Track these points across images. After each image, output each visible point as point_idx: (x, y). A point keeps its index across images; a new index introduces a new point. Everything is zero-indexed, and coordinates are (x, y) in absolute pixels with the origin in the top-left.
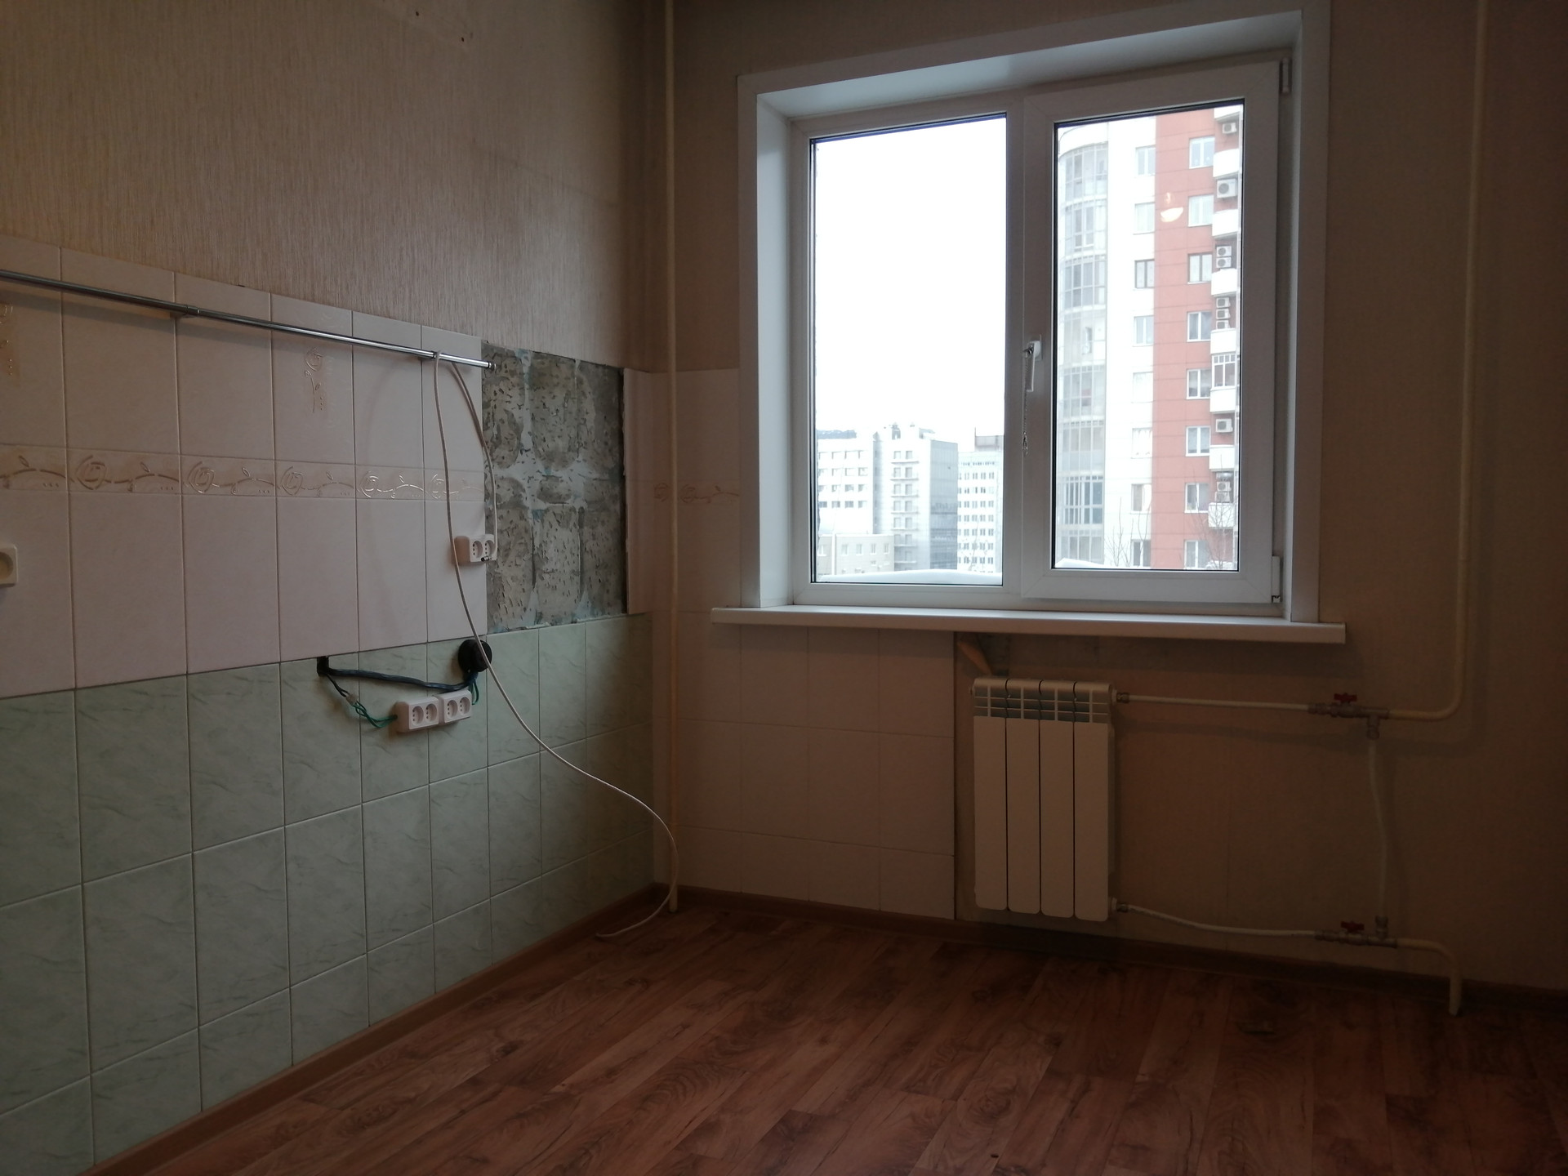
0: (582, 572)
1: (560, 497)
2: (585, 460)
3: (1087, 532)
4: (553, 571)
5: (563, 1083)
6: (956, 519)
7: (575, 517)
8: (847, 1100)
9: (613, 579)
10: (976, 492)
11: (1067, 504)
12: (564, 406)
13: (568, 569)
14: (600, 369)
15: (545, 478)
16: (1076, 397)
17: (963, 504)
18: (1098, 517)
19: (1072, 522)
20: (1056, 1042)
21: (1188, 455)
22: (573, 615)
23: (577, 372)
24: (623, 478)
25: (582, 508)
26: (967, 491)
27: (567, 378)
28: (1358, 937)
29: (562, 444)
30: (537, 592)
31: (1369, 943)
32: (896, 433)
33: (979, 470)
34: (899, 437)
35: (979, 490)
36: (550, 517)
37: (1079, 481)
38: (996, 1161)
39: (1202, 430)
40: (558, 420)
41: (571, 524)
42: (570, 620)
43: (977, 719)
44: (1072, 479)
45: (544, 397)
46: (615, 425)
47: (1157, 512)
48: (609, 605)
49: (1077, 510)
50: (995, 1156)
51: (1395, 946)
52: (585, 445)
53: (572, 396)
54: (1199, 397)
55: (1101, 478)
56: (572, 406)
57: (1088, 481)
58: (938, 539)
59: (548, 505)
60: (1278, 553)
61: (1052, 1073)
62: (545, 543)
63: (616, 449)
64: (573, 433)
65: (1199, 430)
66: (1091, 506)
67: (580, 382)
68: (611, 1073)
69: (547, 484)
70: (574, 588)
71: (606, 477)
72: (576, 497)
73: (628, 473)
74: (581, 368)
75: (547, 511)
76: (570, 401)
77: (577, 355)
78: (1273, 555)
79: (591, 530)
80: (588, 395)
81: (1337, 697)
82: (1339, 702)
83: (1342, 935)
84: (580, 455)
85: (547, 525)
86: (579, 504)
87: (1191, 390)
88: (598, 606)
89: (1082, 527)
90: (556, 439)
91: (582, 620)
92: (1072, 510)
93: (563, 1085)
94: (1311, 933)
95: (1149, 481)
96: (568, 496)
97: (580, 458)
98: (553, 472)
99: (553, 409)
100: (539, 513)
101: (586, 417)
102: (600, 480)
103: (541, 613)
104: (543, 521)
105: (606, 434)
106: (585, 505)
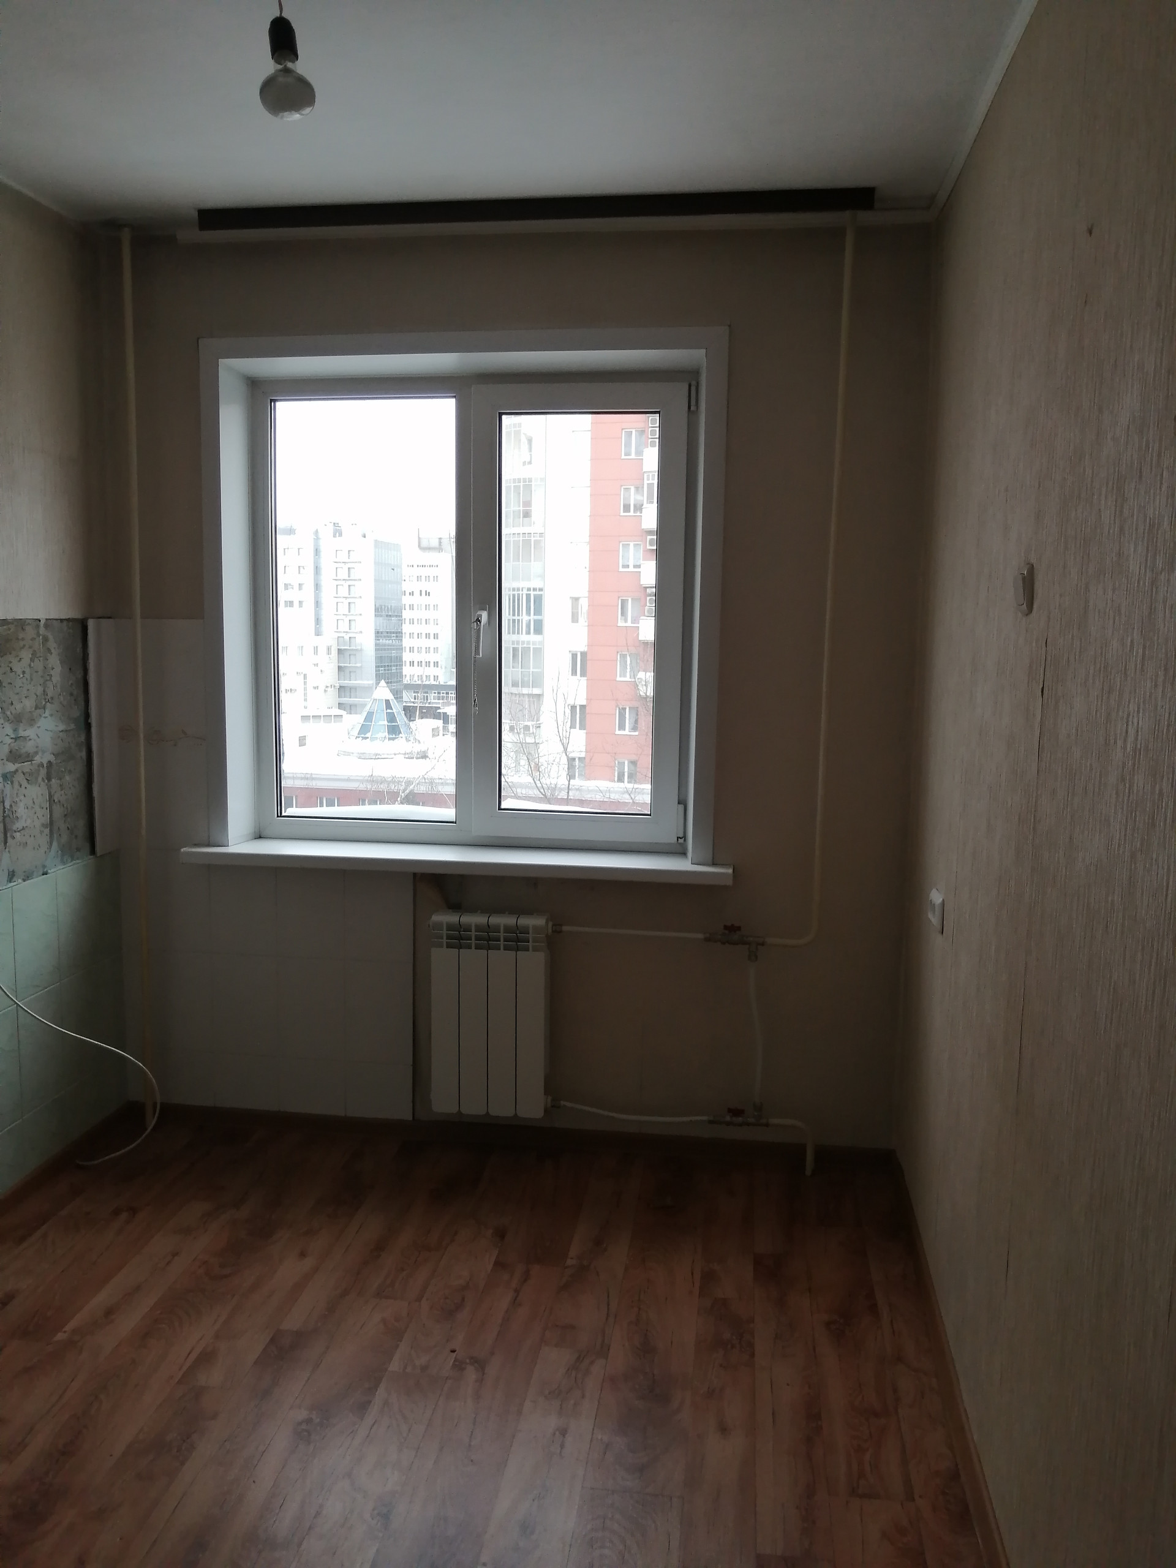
0: (52, 822)
1: (28, 755)
2: (51, 715)
3: (528, 643)
4: (23, 828)
5: (64, 1330)
6: (401, 621)
7: (43, 772)
8: (327, 1313)
9: (81, 824)
10: (421, 595)
11: (509, 615)
12: (30, 665)
13: (38, 824)
14: (65, 623)
15: (13, 740)
16: (518, 509)
17: (407, 607)
18: (539, 628)
19: (514, 633)
20: (501, 1234)
21: (621, 569)
22: (44, 866)
23: (42, 630)
24: (88, 726)
25: (50, 762)
26: (412, 594)
27: (33, 639)
28: (740, 1119)
29: (29, 704)
30: (9, 852)
31: (748, 1124)
32: (338, 532)
33: (423, 572)
34: (341, 535)
35: (423, 593)
36: (20, 777)
37: (521, 592)
38: (454, 1355)
39: (635, 545)
40: (25, 681)
41: (40, 779)
42: (41, 873)
43: (433, 950)
44: (514, 590)
45: (11, 662)
46: (79, 674)
47: (593, 626)
48: (78, 850)
49: (519, 620)
50: (453, 1351)
51: (767, 1125)
52: (51, 701)
53: (38, 655)
54: (632, 513)
55: (541, 590)
56: (38, 665)
57: (529, 592)
58: (382, 641)
59: (17, 765)
60: (682, 802)
61: (499, 1265)
62: (16, 803)
63: (81, 699)
64: (40, 690)
65: (632, 544)
66: (532, 617)
67: (46, 639)
68: (109, 1312)
69: (15, 746)
70: (44, 840)
71: (72, 726)
72: (44, 752)
73: (94, 720)
74: (46, 626)
75: (17, 771)
76: (36, 660)
77: (42, 615)
78: (679, 803)
79: (59, 781)
80: (53, 651)
81: (726, 927)
82: (727, 932)
83: (728, 1118)
84: (47, 711)
85: (16, 785)
86: (44, 758)
87: (624, 506)
88: (68, 853)
89: (524, 637)
90: (24, 700)
91: (52, 870)
92: (514, 621)
93: (65, 1332)
94: (705, 1118)
95: (587, 594)
96: (36, 753)
97: (47, 713)
98: (21, 733)
99: (19, 672)
100: (8, 776)
101: (52, 672)
102: (66, 731)
103: (13, 871)
104: (12, 783)
105: (72, 684)
106: (52, 758)
